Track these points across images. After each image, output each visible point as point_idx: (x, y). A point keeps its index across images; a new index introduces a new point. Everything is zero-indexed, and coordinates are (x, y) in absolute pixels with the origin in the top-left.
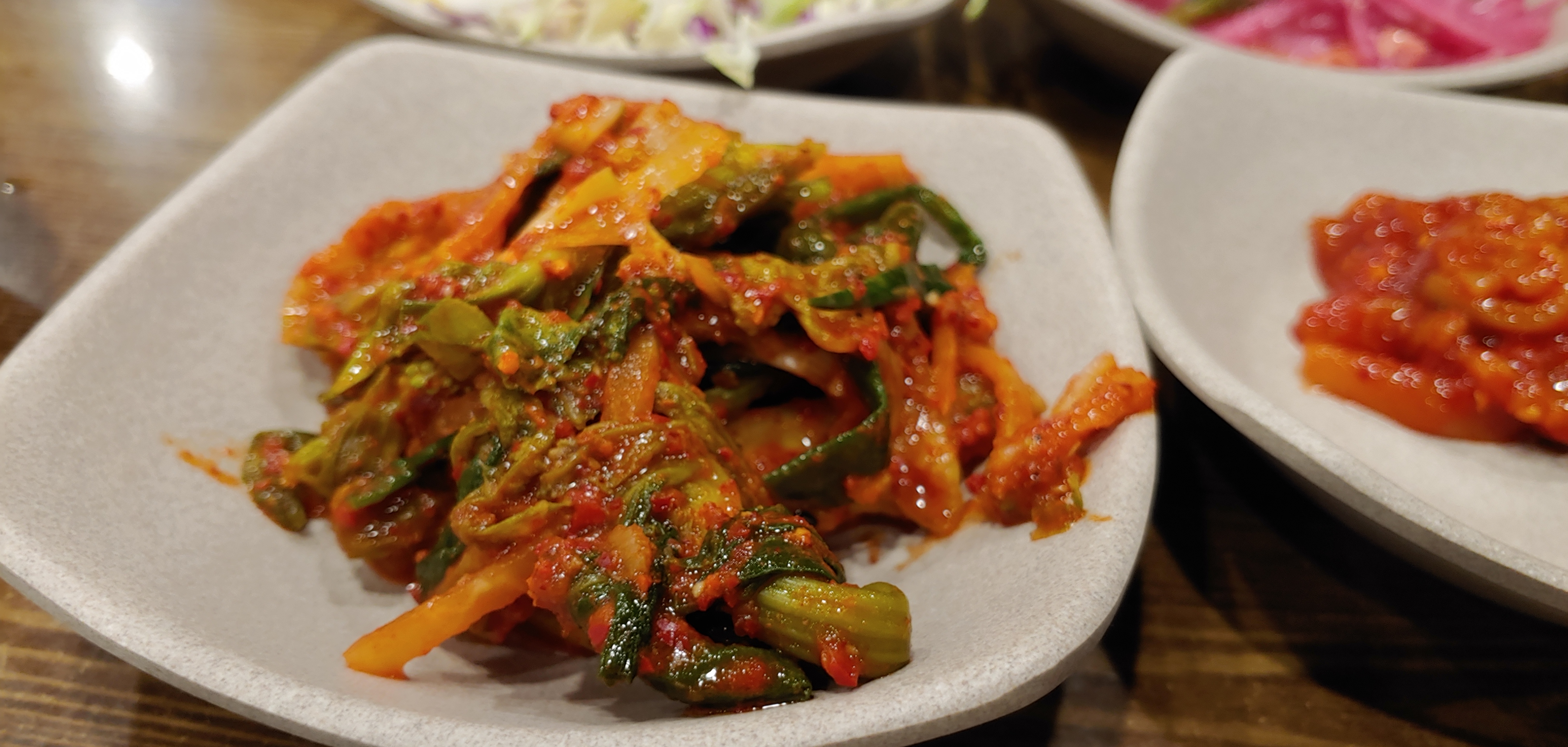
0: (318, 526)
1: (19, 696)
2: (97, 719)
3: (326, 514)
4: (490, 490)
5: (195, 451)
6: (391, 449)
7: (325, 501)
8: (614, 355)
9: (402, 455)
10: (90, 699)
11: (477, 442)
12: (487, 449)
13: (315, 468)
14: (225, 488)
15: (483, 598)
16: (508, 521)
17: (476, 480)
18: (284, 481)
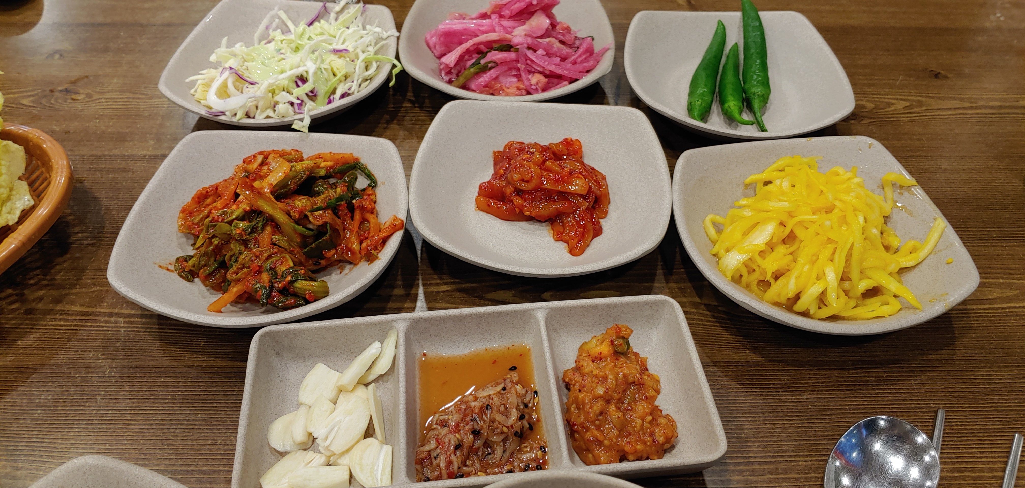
0: (196, 280)
1: (129, 329)
2: (149, 332)
3: (198, 276)
4: (235, 268)
5: (162, 265)
6: (212, 259)
7: (198, 274)
8: (260, 231)
9: (215, 260)
10: (147, 328)
11: (231, 256)
12: (233, 258)
13: (194, 266)
14: (171, 273)
15: (236, 292)
16: (239, 275)
17: (232, 266)
18: (186, 270)
